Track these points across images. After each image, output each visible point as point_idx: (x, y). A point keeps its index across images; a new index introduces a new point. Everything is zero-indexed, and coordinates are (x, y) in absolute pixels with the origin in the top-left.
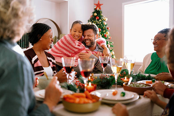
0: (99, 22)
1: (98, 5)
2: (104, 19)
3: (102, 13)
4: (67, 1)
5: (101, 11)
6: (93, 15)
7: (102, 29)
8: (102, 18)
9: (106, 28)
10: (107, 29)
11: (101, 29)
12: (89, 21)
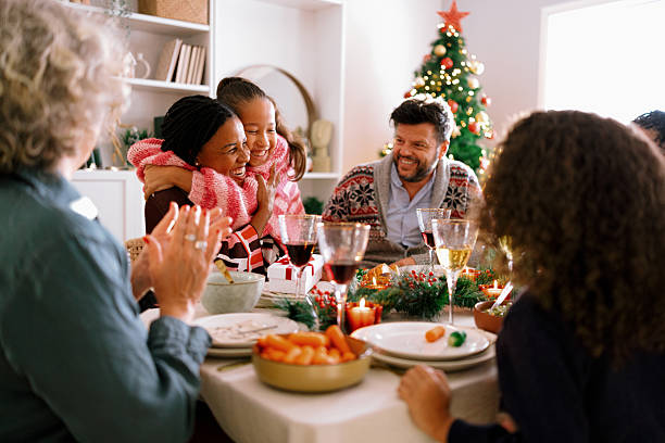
0: (453, 78)
1: (452, 17)
2: (472, 69)
3: (463, 44)
4: (339, 2)
5: (462, 39)
6: (433, 53)
7: (463, 104)
8: (463, 64)
9: (478, 99)
10: (479, 104)
11: (459, 103)
12: (416, 74)
